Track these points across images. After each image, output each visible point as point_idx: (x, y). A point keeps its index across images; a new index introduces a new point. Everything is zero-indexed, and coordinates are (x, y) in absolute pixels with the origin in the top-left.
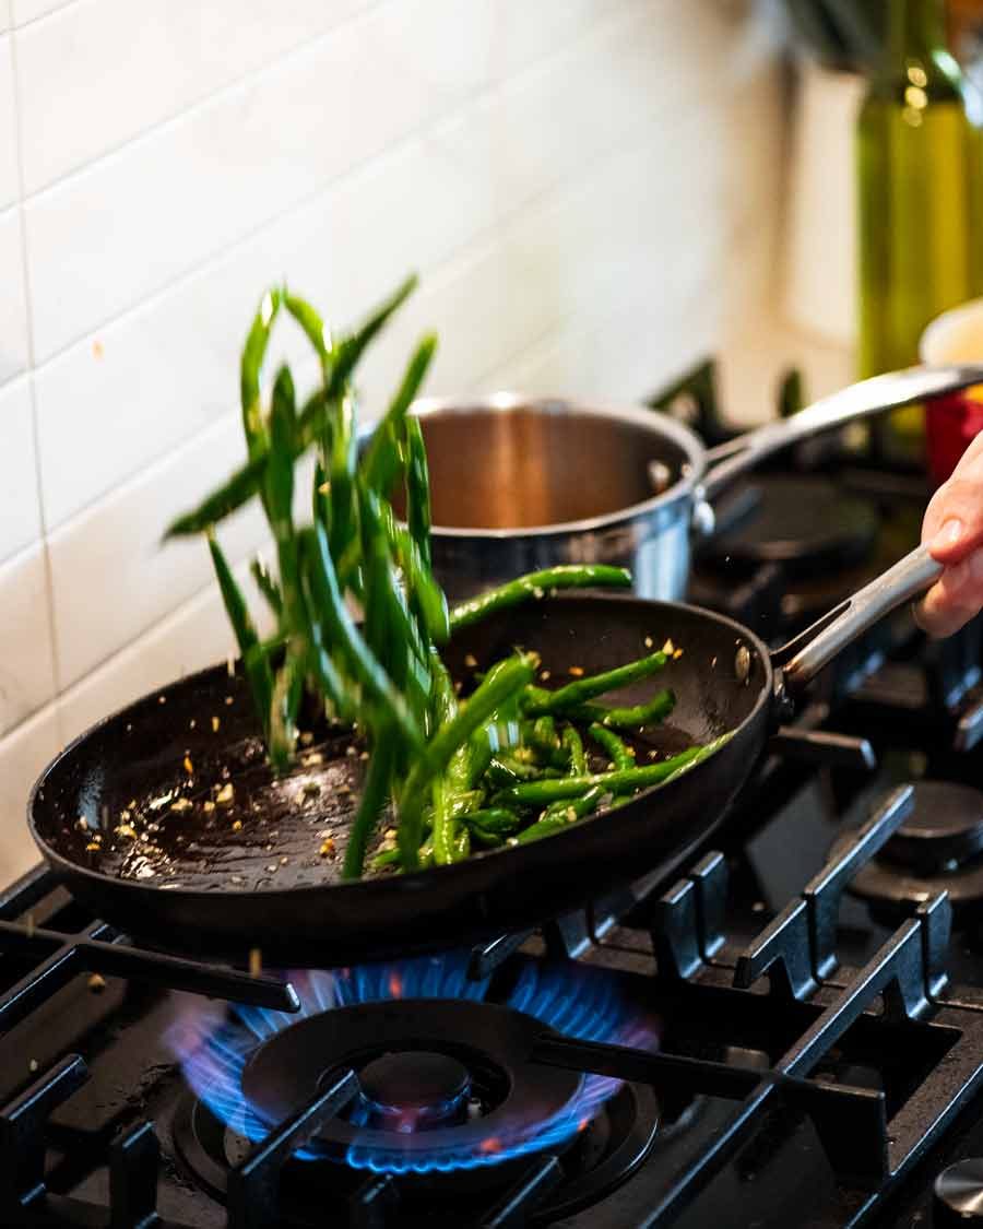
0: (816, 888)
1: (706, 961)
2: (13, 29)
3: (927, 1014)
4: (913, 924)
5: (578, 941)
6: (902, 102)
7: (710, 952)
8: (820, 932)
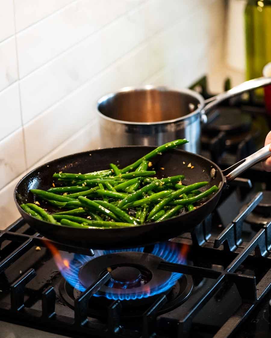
0: (236, 220)
1: (206, 241)
3: (267, 255)
4: (263, 230)
6: (257, 5)
7: (207, 238)
8: (237, 233)
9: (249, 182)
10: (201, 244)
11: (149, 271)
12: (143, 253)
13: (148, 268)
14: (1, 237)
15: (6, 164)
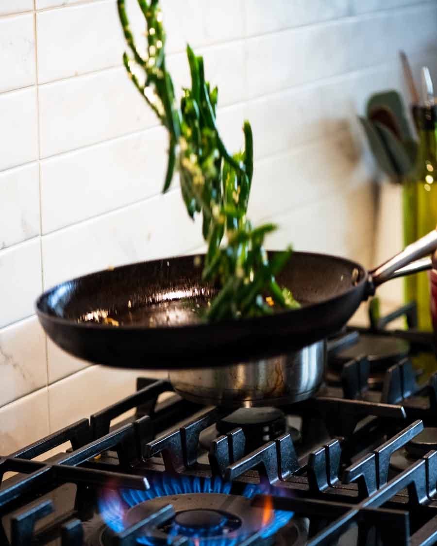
0: (379, 450)
1: (330, 485)
2: (38, 85)
3: (427, 503)
4: (421, 461)
5: (274, 478)
6: (424, 180)
7: (332, 482)
8: (380, 470)
9: (402, 409)
10: (321, 489)
11: (237, 518)
12: (229, 495)
13: (237, 515)
14: (2, 464)
15: (15, 366)
